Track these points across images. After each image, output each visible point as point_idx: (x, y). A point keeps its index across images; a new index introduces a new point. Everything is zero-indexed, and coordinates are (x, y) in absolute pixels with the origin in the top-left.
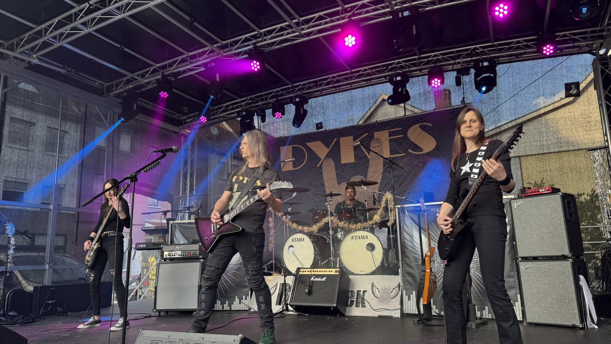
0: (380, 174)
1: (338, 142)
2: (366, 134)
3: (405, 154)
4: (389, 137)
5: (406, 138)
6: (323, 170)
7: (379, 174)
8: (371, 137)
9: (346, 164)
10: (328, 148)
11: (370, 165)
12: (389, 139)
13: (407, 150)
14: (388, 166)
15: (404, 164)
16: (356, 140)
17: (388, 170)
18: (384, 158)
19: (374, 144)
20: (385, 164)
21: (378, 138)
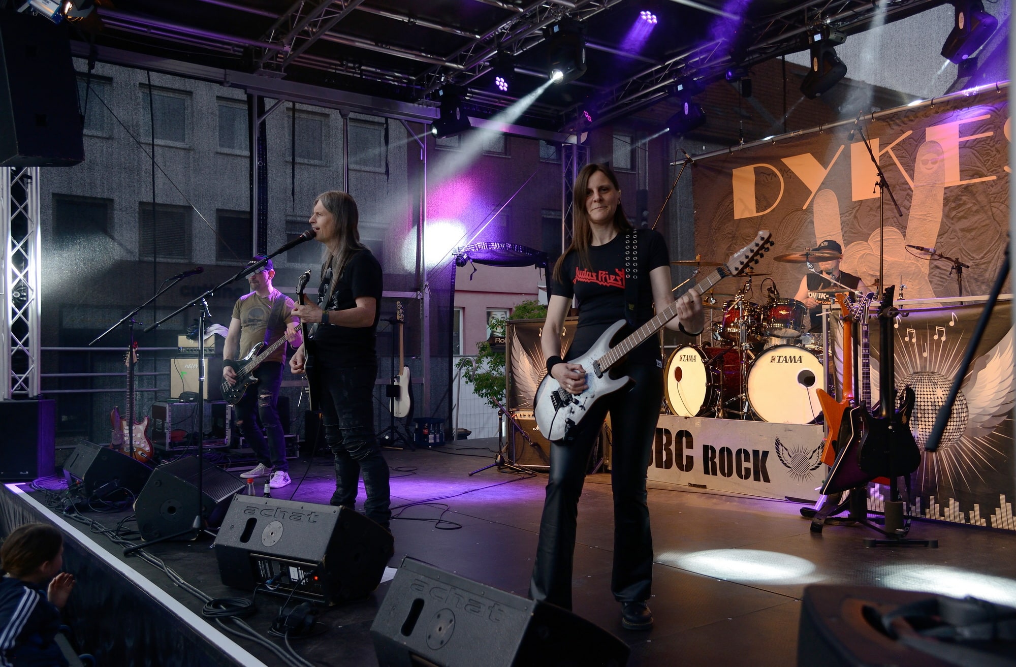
0: (937, 222)
2: (910, 132)
3: (994, 178)
4: (960, 136)
5: (999, 139)
6: (815, 215)
8: (919, 139)
9: (861, 201)
10: (826, 168)
11: (914, 202)
12: (960, 143)
13: (1001, 167)
14: (953, 205)
15: (992, 199)
16: (886, 147)
17: (954, 213)
18: (946, 188)
19: (924, 155)
20: (946, 201)
21: (935, 142)
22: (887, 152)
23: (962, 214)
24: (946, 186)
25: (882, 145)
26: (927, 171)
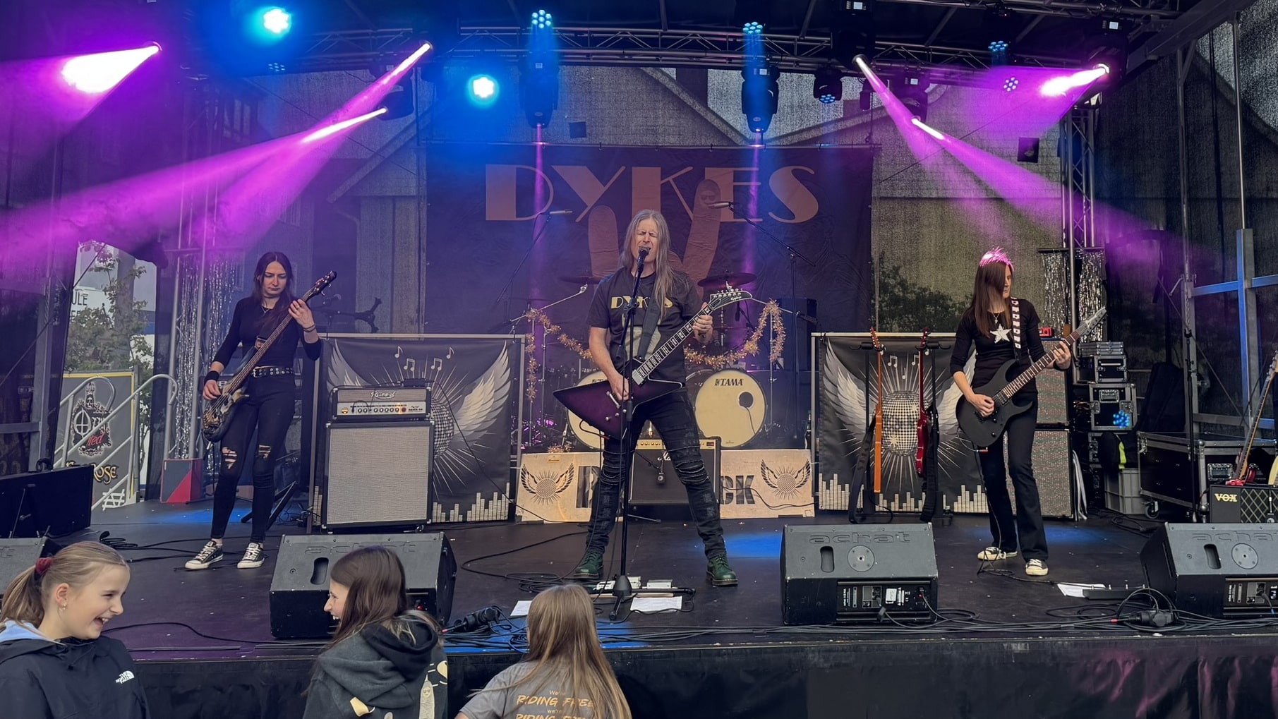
0: (712, 251)
1: (627, 177)
2: (691, 168)
3: (761, 220)
4: (734, 181)
5: (765, 189)
6: (589, 230)
7: (709, 252)
8: (699, 176)
10: (604, 186)
11: (692, 231)
12: (735, 186)
13: (766, 212)
14: (726, 239)
15: (758, 238)
16: (668, 177)
17: (727, 245)
18: (721, 223)
19: (702, 191)
20: (721, 234)
21: (713, 181)
22: (669, 181)
23: (733, 247)
24: (722, 221)
25: (664, 174)
26: (705, 205)
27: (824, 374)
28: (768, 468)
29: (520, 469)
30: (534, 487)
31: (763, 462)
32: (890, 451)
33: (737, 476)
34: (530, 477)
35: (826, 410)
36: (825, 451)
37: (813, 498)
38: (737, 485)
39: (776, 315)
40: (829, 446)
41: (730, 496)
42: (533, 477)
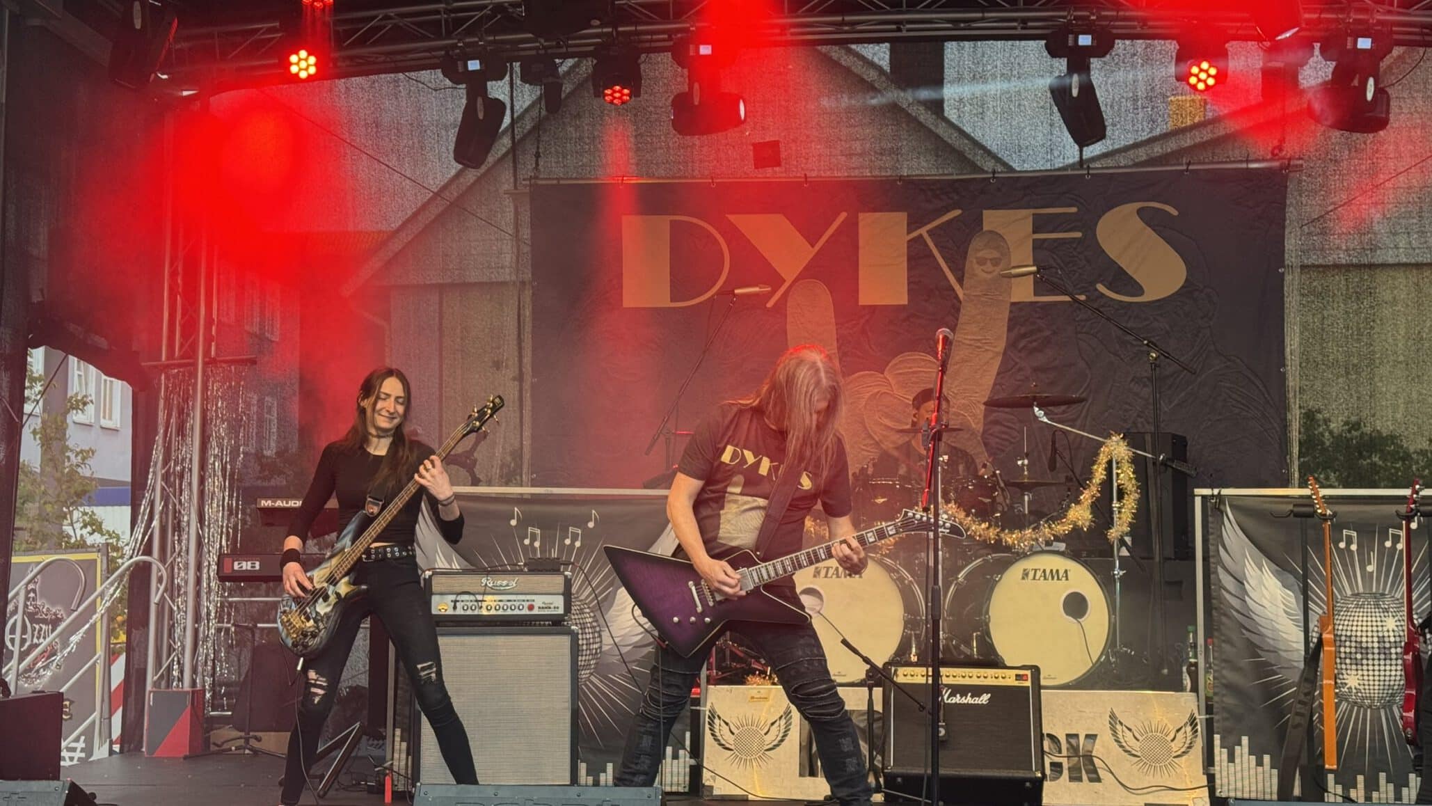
0: (997, 353)
2: (958, 212)
3: (1082, 297)
4: (1034, 232)
5: (1090, 243)
6: (789, 319)
7: (990, 355)
8: (973, 224)
9: (873, 309)
10: (813, 245)
11: (962, 319)
12: (1034, 240)
13: (1093, 283)
14: (1023, 330)
15: (1079, 329)
16: (920, 227)
17: (1023, 342)
18: (1013, 304)
19: (979, 250)
20: (1013, 323)
21: (997, 234)
22: (921, 236)
23: (1035, 344)
24: (1014, 300)
25: (913, 224)
26: (985, 275)
27: (1220, 562)
28: (1121, 724)
29: (705, 709)
30: (729, 739)
31: (1112, 713)
32: (1347, 700)
33: (1068, 736)
34: (722, 723)
35: (1223, 624)
36: (1224, 695)
37: (1205, 777)
38: (1068, 749)
39: (1123, 459)
40: (1230, 687)
41: (1057, 767)
42: (727, 724)
